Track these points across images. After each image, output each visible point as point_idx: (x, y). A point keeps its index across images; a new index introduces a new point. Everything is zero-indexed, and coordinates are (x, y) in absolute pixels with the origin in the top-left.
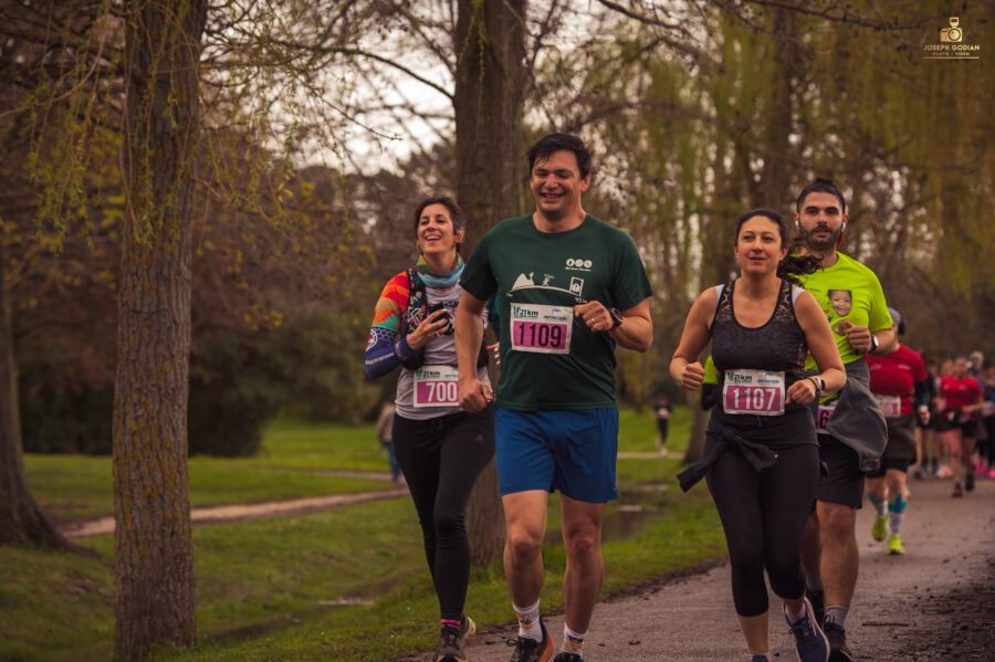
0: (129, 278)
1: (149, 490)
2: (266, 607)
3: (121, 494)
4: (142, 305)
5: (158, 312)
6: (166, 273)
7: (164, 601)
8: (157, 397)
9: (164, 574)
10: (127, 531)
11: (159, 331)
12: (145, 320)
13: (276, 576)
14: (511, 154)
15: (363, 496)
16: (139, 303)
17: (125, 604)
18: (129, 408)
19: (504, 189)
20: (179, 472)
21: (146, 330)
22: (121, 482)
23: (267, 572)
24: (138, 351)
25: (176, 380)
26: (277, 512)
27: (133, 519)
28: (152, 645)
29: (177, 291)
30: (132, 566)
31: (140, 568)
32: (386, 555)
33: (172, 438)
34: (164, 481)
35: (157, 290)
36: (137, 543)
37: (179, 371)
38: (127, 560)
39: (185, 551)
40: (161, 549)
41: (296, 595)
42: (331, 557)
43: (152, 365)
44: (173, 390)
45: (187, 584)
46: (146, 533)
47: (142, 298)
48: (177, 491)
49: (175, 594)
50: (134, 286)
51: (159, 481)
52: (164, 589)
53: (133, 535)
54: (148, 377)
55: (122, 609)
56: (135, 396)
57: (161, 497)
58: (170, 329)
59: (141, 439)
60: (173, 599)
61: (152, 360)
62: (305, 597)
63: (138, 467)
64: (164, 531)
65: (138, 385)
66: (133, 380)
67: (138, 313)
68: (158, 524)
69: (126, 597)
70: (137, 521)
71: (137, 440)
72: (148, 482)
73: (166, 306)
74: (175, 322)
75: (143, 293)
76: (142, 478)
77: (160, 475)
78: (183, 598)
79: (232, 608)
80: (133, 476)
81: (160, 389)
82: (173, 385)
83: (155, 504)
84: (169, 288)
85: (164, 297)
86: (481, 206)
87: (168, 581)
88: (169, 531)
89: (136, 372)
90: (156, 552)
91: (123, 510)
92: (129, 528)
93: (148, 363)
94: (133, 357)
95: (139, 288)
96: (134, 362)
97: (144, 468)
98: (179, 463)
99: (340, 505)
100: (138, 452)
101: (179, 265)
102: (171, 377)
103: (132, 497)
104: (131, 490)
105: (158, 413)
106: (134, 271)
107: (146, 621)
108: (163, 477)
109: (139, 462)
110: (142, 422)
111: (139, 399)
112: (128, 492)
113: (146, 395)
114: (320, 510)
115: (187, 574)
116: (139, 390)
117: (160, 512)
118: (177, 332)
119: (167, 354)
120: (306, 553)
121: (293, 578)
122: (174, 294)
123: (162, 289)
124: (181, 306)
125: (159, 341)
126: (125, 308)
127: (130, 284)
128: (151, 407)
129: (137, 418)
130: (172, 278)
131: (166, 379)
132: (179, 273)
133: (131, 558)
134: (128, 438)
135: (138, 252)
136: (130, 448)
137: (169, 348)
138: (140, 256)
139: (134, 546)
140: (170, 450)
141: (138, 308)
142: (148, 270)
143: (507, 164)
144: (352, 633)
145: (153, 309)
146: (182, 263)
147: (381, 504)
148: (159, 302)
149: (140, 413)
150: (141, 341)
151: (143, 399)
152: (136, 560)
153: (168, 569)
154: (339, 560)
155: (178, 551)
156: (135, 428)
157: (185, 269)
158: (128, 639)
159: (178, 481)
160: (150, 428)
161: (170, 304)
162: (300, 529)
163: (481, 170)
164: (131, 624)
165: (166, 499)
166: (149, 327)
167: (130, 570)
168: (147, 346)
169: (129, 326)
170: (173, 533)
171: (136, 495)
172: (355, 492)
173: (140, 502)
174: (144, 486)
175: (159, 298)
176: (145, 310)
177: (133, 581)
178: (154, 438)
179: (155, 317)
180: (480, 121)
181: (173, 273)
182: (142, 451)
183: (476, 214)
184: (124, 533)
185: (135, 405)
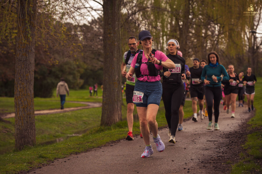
0: (18, 51)
1: (24, 106)
2: (54, 136)
3: (16, 107)
4: (22, 58)
5: (26, 60)
6: (28, 50)
7: (27, 135)
8: (26, 82)
9: (28, 128)
11: (26, 65)
12: (23, 62)
13: (57, 128)
14: (117, 20)
15: (79, 108)
16: (21, 58)
18: (19, 85)
19: (116, 29)
20: (32, 102)
22: (16, 104)
23: (54, 127)
24: (21, 70)
25: (31, 78)
26: (57, 112)
27: (20, 113)
28: (25, 146)
29: (31, 55)
31: (22, 126)
32: (85, 123)
33: (30, 93)
34: (28, 104)
35: (26, 55)
36: (21, 120)
37: (31, 76)
38: (18, 124)
39: (33, 122)
40: (27, 121)
41: (62, 133)
42: (71, 123)
43: (24, 74)
44: (30, 80)
45: (33, 130)
46: (23, 117)
47: (22, 57)
48: (31, 107)
49: (30, 133)
50: (20, 54)
51: (26, 104)
52: (27, 131)
53: (19, 118)
54: (24, 77)
55: (17, 137)
56: (20, 82)
58: (29, 65)
60: (30, 134)
62: (64, 134)
63: (21, 100)
64: (27, 117)
65: (21, 79)
66: (20, 78)
67: (21, 60)
68: (26, 115)
69: (18, 134)
70: (20, 114)
71: (21, 93)
72: (23, 104)
74: (31, 63)
75: (22, 55)
76: (22, 103)
77: (26, 102)
78: (32, 134)
79: (45, 136)
80: (20, 102)
81: (26, 80)
82: (30, 79)
83: (25, 110)
84: (29, 54)
85: (28, 57)
86: (110, 33)
87: (28, 130)
88: (29, 116)
89: (20, 76)
90: (25, 122)
91: (17, 111)
92: (19, 116)
93: (23, 73)
94: (19, 72)
95: (21, 54)
96: (20, 73)
97: (22, 101)
98: (32, 99)
99: (73, 110)
100: (21, 97)
101: (31, 49)
102: (29, 77)
103: (19, 108)
104: (19, 106)
105: (26, 86)
106: (20, 49)
107: (23, 140)
108: (27, 102)
109: (21, 99)
110: (22, 89)
111: (21, 83)
112: (18, 107)
113: (23, 82)
114: (68, 111)
115: (33, 128)
116: (21, 80)
117: (26, 112)
118: (31, 65)
119: (28, 71)
120: (64, 123)
121: (61, 129)
122: (30, 56)
123: (27, 54)
124: (32, 59)
125: (26, 68)
126: (18, 59)
127: (19, 53)
128: (24, 85)
129: (20, 88)
130: (30, 51)
131: (28, 78)
132: (31, 50)
133: (19, 124)
134: (18, 93)
136: (19, 96)
137: (29, 70)
138: (21, 46)
139: (20, 120)
140: (29, 96)
141: (21, 59)
142: (23, 49)
143: (117, 23)
144: (76, 143)
145: (25, 60)
146: (32, 48)
147: (84, 110)
149: (21, 86)
150: (21, 68)
151: (22, 83)
152: (20, 124)
153: (29, 126)
154: (73, 124)
155: (31, 122)
156: (20, 90)
157: (33, 49)
158: (18, 144)
159: (31, 104)
160: (24, 90)
161: (29, 58)
162: (63, 116)
163: (110, 24)
164: (19, 140)
165: (28, 108)
166: (24, 64)
167: (19, 127)
168: (23, 69)
169: (18, 64)
170: (30, 117)
171: (20, 107)
172: (77, 107)
173: (21, 109)
175: (26, 57)
176: (23, 60)
177: (19, 129)
178: (25, 93)
179: (25, 62)
180: (110, 11)
181: (30, 50)
182: (22, 96)
183: (109, 36)
184: (17, 117)
185: (20, 84)
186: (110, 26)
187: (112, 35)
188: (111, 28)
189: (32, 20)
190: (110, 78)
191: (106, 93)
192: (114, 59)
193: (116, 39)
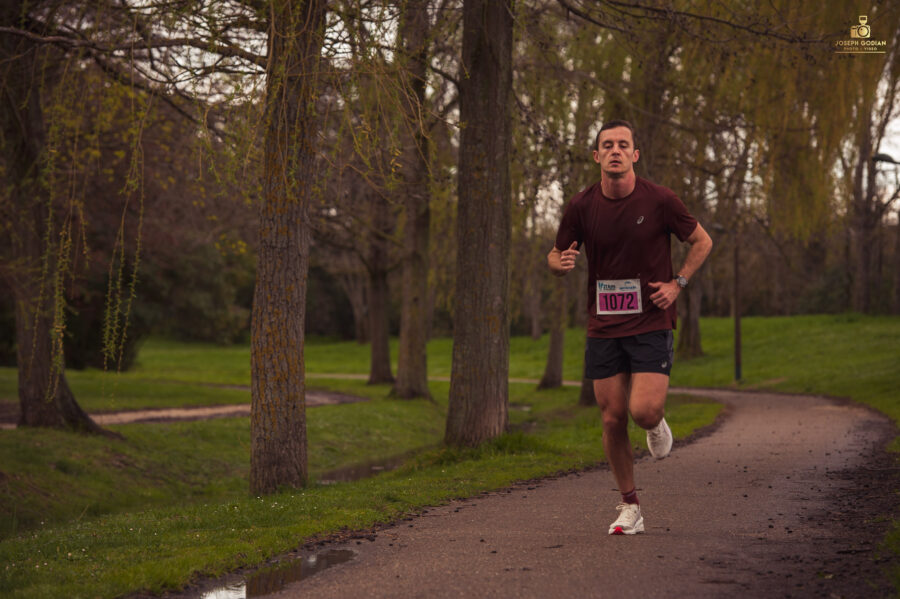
0: (267, 222)
1: (278, 376)
3: (257, 378)
4: (276, 242)
5: (288, 248)
6: (294, 219)
7: (287, 455)
8: (285, 309)
9: (288, 436)
10: (263, 405)
11: (288, 261)
12: (279, 253)
14: (503, 130)
16: (274, 240)
17: (259, 457)
18: (265, 316)
19: (497, 157)
20: (300, 364)
21: (279, 260)
22: (258, 369)
24: (272, 276)
25: (299, 297)
28: (279, 486)
29: (301, 233)
30: (264, 429)
31: (271, 432)
34: (289, 370)
35: (288, 232)
36: (269, 413)
37: (300, 290)
38: (261, 425)
39: (302, 420)
40: (286, 419)
43: (282, 286)
44: (297, 304)
45: (303, 444)
46: (276, 406)
47: (277, 237)
48: (297, 377)
49: (295, 450)
50: (271, 229)
51: (285, 369)
52: (288, 447)
53: (266, 408)
54: (280, 295)
55: (257, 460)
56: (270, 308)
57: (287, 380)
58: (296, 259)
59: (274, 339)
60: (293, 454)
61: (283, 282)
63: (271, 359)
64: (288, 406)
65: (272, 300)
66: (269, 296)
67: (274, 248)
68: (284, 399)
69: (260, 452)
70: (269, 397)
71: (270, 339)
72: (278, 370)
73: (293, 243)
74: (299, 255)
75: (277, 233)
76: (273, 367)
77: (286, 365)
78: (300, 454)
80: (268, 365)
81: (288, 303)
82: (296, 301)
83: (283, 386)
84: (296, 230)
85: (292, 237)
86: (479, 169)
87: (290, 442)
88: (292, 406)
89: (271, 291)
90: (283, 420)
91: (258, 389)
92: (263, 402)
93: (280, 284)
94: (269, 279)
95: (274, 230)
96: (269, 283)
97: (275, 360)
98: (299, 357)
100: (271, 348)
101: (303, 212)
102: (295, 295)
103: (266, 380)
104: (265, 375)
105: (286, 320)
106: (270, 217)
107: (274, 469)
108: (288, 364)
109: (272, 355)
110: (275, 326)
111: (273, 310)
112: (263, 377)
113: (278, 307)
115: (303, 437)
116: (273, 304)
117: (285, 392)
118: (300, 262)
119: (293, 278)
122: (299, 235)
123: (291, 231)
124: (303, 243)
125: (288, 268)
126: (264, 244)
127: (268, 227)
128: (281, 316)
129: (271, 324)
130: (299, 224)
131: (292, 296)
132: (303, 220)
133: (264, 424)
134: (264, 338)
135: (273, 204)
136: (265, 345)
137: (294, 274)
138: (275, 207)
139: (267, 415)
140: (293, 347)
141: (274, 244)
142: (281, 217)
145: (284, 245)
146: (306, 214)
148: (289, 241)
149: (273, 320)
150: (275, 269)
151: (276, 310)
152: (268, 425)
153: (290, 433)
155: (297, 420)
156: (269, 330)
157: (307, 217)
158: (261, 482)
159: (298, 370)
160: (280, 331)
161: (296, 242)
163: (480, 141)
164: (263, 471)
165: (290, 382)
166: (281, 259)
167: (263, 433)
168: (279, 272)
169: (266, 256)
170: (294, 407)
171: (268, 379)
173: (271, 384)
174: (275, 373)
175: (288, 238)
176: (279, 246)
177: (265, 440)
178: (283, 338)
179: (285, 251)
180: (481, 103)
181: (299, 220)
182: (274, 348)
183: (476, 175)
184: (259, 406)
185: (270, 314)
186: (479, 145)
187: (486, 174)
188: (484, 153)
189: (307, 136)
190: (478, 302)
191: (465, 347)
192: (491, 246)
193: (496, 187)
